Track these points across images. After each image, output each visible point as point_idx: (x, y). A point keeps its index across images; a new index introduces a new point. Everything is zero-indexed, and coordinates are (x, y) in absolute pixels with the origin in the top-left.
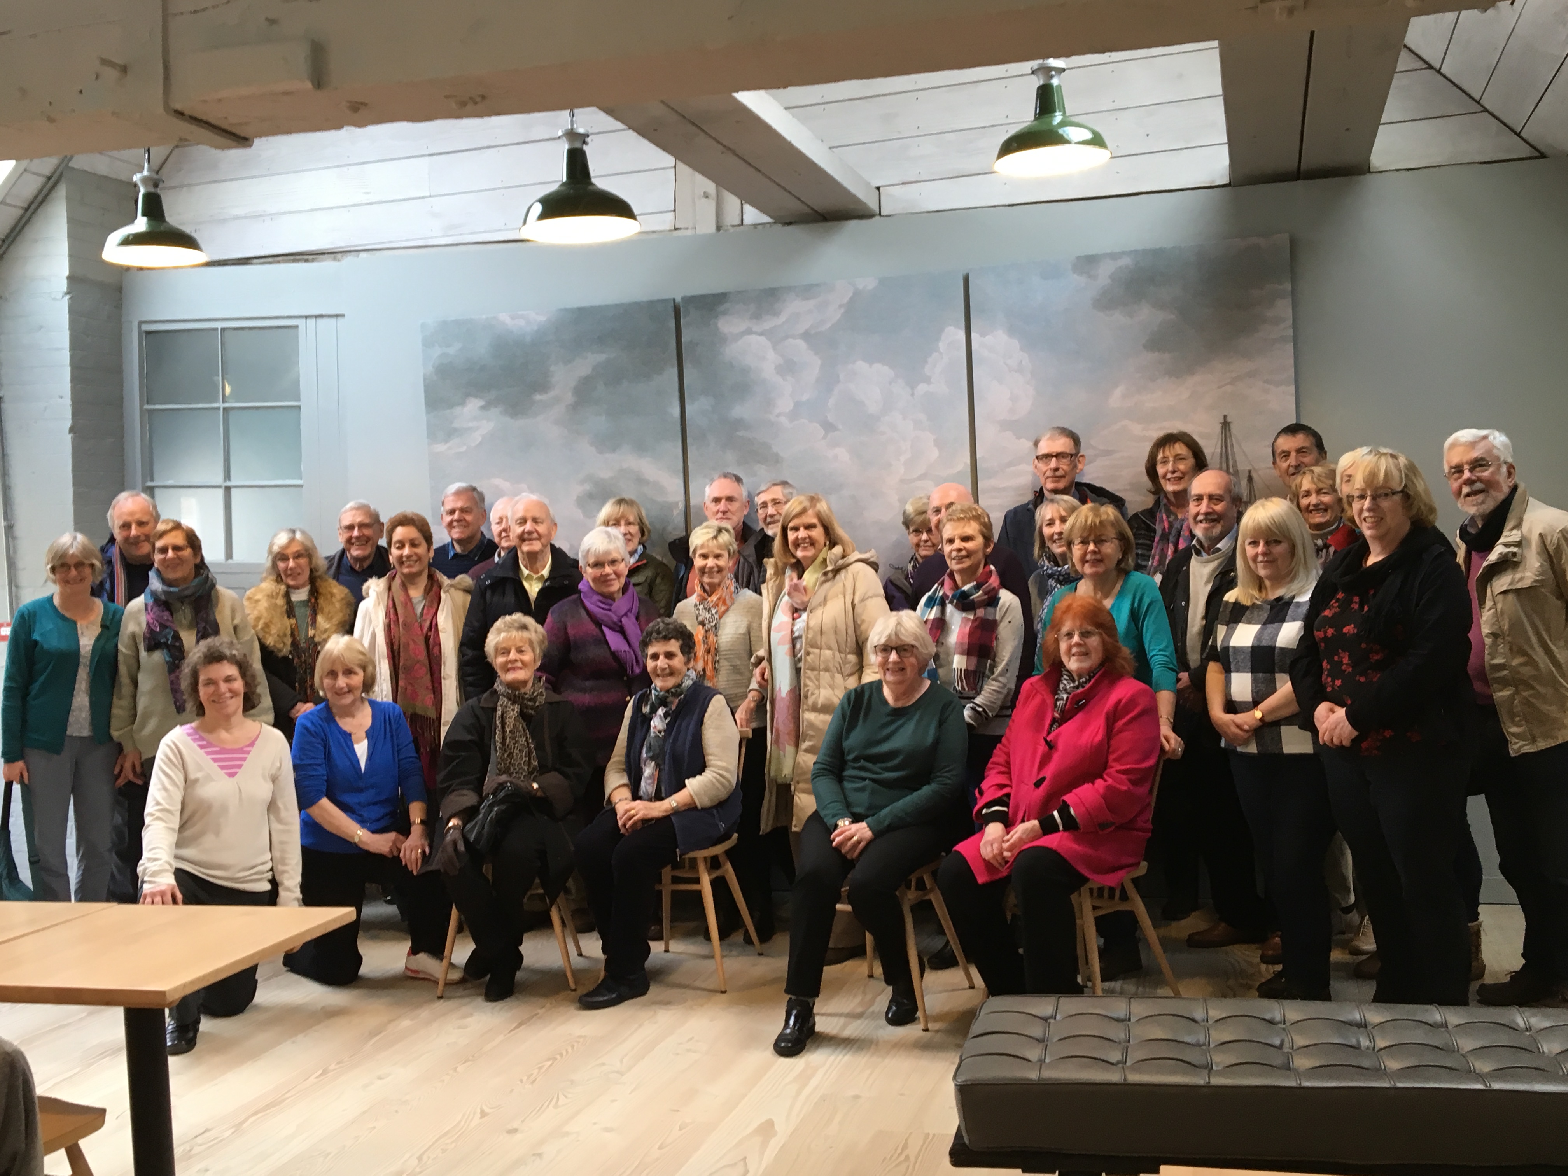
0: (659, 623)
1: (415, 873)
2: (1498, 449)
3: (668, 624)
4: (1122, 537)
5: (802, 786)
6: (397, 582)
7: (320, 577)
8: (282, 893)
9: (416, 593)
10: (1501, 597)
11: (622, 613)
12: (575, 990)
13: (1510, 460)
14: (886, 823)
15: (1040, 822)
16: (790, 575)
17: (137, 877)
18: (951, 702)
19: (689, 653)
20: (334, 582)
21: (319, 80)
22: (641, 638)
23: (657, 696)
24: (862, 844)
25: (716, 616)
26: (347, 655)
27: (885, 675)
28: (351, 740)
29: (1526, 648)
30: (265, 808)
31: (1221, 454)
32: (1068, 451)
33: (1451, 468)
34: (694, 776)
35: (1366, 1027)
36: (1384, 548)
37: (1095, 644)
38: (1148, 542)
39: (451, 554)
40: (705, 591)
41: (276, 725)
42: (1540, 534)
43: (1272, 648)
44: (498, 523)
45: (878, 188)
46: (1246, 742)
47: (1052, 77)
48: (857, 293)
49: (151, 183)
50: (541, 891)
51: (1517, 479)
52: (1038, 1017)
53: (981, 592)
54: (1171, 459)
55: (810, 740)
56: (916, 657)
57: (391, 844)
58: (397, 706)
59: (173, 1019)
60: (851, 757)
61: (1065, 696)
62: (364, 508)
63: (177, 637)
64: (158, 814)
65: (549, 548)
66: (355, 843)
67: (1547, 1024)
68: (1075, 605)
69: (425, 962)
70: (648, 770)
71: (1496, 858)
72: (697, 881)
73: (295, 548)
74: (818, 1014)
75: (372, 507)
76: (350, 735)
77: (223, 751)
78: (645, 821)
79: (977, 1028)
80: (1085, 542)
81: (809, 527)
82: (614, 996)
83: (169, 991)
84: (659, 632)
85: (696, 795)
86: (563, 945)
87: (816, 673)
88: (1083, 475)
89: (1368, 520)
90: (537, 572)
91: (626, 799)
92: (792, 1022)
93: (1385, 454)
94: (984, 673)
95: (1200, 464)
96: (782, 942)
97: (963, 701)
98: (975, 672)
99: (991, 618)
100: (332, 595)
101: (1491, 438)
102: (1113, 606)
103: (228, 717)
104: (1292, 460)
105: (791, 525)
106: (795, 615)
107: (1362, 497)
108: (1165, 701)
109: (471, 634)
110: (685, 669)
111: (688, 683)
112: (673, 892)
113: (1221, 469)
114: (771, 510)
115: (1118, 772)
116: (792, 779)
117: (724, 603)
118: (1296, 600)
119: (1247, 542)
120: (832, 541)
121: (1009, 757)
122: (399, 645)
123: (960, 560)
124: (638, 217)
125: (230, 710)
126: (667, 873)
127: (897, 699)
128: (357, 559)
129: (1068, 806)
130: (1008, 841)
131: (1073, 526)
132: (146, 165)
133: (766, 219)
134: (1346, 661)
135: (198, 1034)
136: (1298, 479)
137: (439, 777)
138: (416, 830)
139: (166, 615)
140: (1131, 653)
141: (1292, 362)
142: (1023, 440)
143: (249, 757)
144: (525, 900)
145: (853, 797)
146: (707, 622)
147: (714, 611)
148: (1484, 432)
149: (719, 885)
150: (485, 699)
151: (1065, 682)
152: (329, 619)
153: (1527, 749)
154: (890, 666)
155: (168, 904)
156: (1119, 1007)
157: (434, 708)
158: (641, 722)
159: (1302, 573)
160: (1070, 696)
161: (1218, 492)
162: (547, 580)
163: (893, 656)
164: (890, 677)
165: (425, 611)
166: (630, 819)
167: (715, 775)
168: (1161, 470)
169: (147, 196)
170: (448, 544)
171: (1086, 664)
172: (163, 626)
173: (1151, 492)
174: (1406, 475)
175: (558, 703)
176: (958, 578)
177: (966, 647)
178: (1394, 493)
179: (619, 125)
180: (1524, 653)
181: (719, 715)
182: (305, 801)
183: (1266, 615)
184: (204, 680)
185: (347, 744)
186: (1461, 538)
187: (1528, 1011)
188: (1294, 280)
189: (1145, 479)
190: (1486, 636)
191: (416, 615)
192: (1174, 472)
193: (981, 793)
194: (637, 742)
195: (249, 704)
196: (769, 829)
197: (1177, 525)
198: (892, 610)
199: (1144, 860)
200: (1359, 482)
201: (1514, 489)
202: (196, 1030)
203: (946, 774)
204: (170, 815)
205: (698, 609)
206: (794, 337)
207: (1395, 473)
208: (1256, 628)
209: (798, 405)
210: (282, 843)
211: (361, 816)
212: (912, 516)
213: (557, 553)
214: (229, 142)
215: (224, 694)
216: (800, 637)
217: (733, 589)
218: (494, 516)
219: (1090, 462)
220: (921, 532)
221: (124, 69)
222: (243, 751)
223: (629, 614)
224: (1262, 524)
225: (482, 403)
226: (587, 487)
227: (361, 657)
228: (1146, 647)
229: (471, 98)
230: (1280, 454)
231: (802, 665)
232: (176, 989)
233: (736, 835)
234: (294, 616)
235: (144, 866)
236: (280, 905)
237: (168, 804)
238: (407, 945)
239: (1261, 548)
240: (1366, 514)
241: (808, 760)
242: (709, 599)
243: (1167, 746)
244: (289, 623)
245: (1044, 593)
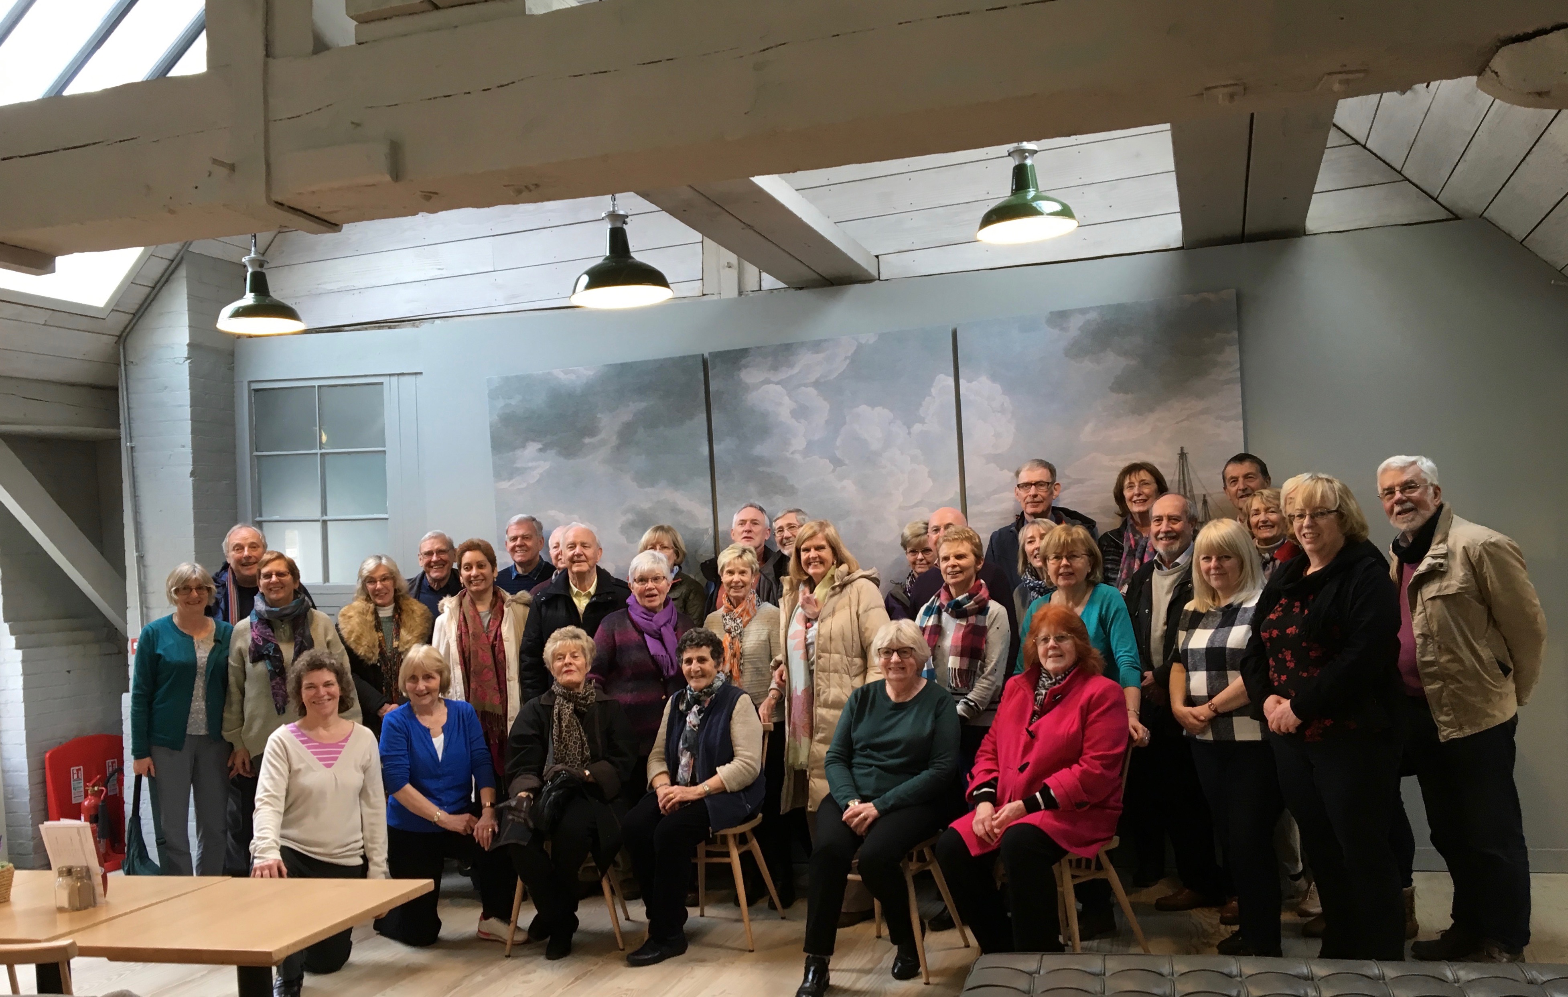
0: (693, 632)
1: (486, 849)
2: (1425, 473)
3: (699, 633)
4: (1091, 554)
5: (815, 772)
6: (467, 600)
7: (402, 596)
8: (372, 868)
9: (483, 608)
10: (1429, 603)
11: (662, 624)
12: (623, 950)
13: (1436, 483)
14: (891, 803)
15: (1023, 801)
16: (803, 589)
17: (250, 854)
18: (945, 697)
19: (719, 657)
20: (415, 601)
21: (397, 174)
22: (677, 646)
23: (691, 695)
24: (869, 820)
25: (741, 625)
26: (427, 662)
27: (888, 673)
28: (430, 735)
29: (1453, 646)
30: (357, 792)
31: (1179, 481)
32: (1045, 480)
33: (1384, 490)
34: (724, 764)
35: (1312, 979)
36: (1322, 560)
37: (1068, 646)
38: (1117, 558)
39: (515, 574)
40: (731, 604)
41: (365, 723)
42: (1464, 547)
43: (1223, 649)
44: (555, 547)
45: (877, 257)
46: (1203, 731)
47: (1026, 158)
48: (860, 347)
49: (258, 264)
50: (594, 864)
51: (1442, 499)
52: (1024, 972)
53: (972, 602)
54: (1137, 484)
55: (822, 732)
56: (914, 658)
57: (465, 823)
58: (470, 705)
59: (280, 976)
60: (858, 746)
61: (1044, 692)
62: (441, 537)
63: (277, 650)
64: (266, 799)
65: (595, 568)
66: (435, 822)
67: (1473, 976)
68: (1049, 614)
69: (495, 925)
70: (684, 760)
71: (1428, 831)
72: (727, 855)
73: (381, 572)
74: (832, 970)
75: (447, 536)
76: (429, 730)
77: (322, 746)
78: (682, 803)
79: (970, 982)
80: (1058, 557)
81: (819, 548)
82: (657, 954)
83: (276, 951)
84: (692, 640)
85: (726, 781)
86: (612, 910)
87: (826, 674)
88: (1058, 501)
89: (1308, 536)
90: (585, 590)
91: (666, 784)
92: (810, 977)
93: (1321, 479)
94: (975, 672)
95: (1162, 489)
96: (802, 907)
97: (956, 698)
98: (967, 671)
99: (981, 625)
100: (413, 611)
101: (1419, 463)
102: (1083, 613)
103: (326, 717)
104: (1240, 485)
105: (803, 546)
106: (808, 624)
107: (1302, 516)
108: (1132, 696)
109: (529, 643)
110: (715, 671)
111: (718, 684)
112: (707, 864)
113: (1179, 493)
114: (787, 533)
115: (1092, 757)
116: (807, 766)
117: (748, 613)
118: (1244, 606)
119: (1203, 556)
120: (839, 560)
121: (996, 746)
122: (470, 653)
123: (954, 575)
124: (670, 285)
125: (328, 710)
126: (701, 848)
127: (898, 695)
128: (435, 580)
129: (1049, 788)
130: (997, 818)
131: (1048, 544)
132: (253, 249)
133: (782, 285)
134: (1288, 658)
135: (302, 989)
136: (1249, 500)
137: (507, 766)
138: (487, 812)
139: (269, 632)
140: (1101, 654)
141: (1240, 400)
142: (1005, 471)
143: (344, 750)
144: (580, 872)
145: (861, 781)
146: (732, 630)
147: (739, 621)
148: (1412, 459)
149: (747, 859)
150: (545, 699)
151: (1044, 679)
152: (410, 632)
153: (1455, 735)
154: (892, 666)
155: (274, 877)
156: (1095, 964)
157: (501, 706)
158: (678, 718)
159: (1249, 584)
160: (1048, 692)
161: (1176, 513)
162: (593, 596)
163: (895, 657)
164: (892, 675)
165: (491, 623)
166: (669, 801)
167: (742, 763)
168: (1127, 494)
169: (254, 275)
170: (512, 567)
171: (1061, 664)
172: (266, 641)
173: (1120, 515)
174: (1340, 496)
175: (606, 701)
176: (952, 590)
177: (960, 649)
178: (1330, 512)
179: (654, 207)
180: (1450, 651)
181: (745, 712)
182: (391, 786)
183: (1219, 620)
184: (307, 684)
185: (426, 738)
186: (1394, 551)
187: (1456, 966)
188: (1240, 331)
189: (1113, 503)
190: (1418, 637)
191: (483, 627)
192: (1139, 495)
193: (972, 777)
194: (676, 734)
195: (344, 706)
196: (788, 809)
197: (1142, 543)
198: (891, 619)
199: (1116, 835)
200: (1299, 503)
201: (1440, 507)
202: (300, 985)
203: (941, 761)
204: (276, 800)
205: (725, 619)
206: (806, 385)
207: (1331, 496)
208: (1210, 632)
209: (810, 444)
210: (372, 824)
211: (439, 800)
212: (909, 538)
213: (602, 574)
214: (324, 228)
215: (324, 696)
216: (812, 643)
217: (755, 602)
218: (552, 542)
219: (1065, 489)
220: (917, 552)
221: (232, 168)
222: (339, 745)
223: (668, 625)
224: (1215, 543)
225: (539, 446)
226: (630, 517)
227: (438, 664)
228: (1113, 648)
229: (526, 187)
230: (1229, 480)
231: (814, 667)
232: (280, 950)
233: (760, 815)
234: (381, 630)
235: (256, 845)
236: (370, 878)
237: (274, 790)
238: (479, 912)
239: (1213, 563)
240: (1305, 531)
241: (822, 750)
242: (735, 611)
243: (1136, 736)
244: (377, 636)
245: (1026, 603)
